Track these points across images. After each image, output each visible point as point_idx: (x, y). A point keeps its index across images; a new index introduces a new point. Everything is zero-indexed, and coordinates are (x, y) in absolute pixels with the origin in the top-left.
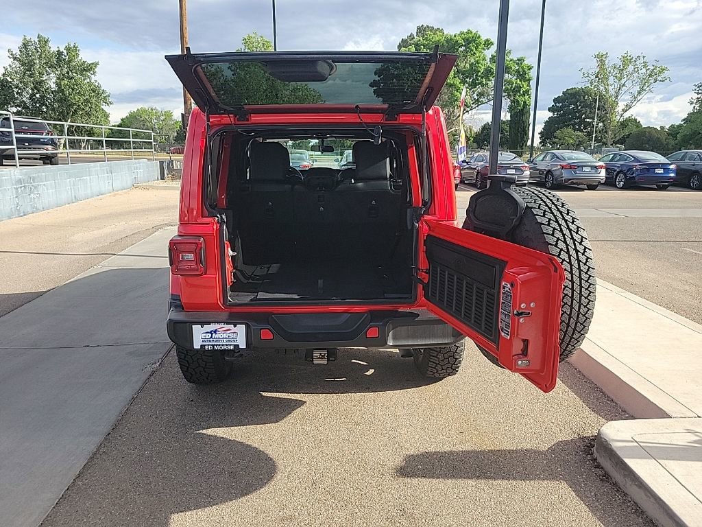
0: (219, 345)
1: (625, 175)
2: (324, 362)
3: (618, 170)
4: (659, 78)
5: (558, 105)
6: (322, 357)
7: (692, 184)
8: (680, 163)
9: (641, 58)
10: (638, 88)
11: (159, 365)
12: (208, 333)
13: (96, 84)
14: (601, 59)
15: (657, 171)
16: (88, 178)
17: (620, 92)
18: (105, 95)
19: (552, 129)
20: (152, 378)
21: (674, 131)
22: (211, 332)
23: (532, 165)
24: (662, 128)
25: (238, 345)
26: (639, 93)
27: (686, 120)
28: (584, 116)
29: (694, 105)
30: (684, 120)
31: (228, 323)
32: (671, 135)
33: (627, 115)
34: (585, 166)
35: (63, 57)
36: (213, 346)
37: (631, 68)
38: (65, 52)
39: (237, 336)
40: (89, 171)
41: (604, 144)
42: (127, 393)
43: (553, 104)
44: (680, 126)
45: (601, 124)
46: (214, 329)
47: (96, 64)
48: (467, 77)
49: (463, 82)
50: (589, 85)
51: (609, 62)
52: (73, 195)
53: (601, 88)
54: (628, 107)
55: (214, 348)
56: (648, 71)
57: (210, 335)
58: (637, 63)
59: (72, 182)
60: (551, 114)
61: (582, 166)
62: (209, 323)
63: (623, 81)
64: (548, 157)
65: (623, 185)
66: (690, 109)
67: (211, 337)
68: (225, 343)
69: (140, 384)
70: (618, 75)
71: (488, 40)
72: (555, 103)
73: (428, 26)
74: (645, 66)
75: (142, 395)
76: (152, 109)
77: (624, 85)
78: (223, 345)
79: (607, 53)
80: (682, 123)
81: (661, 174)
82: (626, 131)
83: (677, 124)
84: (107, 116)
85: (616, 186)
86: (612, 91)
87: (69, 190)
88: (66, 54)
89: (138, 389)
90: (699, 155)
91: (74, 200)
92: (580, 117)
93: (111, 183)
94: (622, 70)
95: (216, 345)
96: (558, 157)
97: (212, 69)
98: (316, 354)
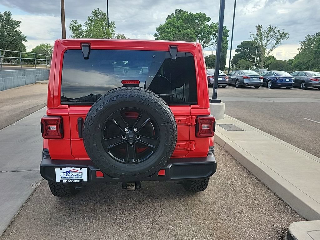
0: (71, 180)
1: (272, 81)
2: (134, 189)
3: (269, 79)
4: (285, 38)
5: (239, 49)
6: (132, 186)
7: (302, 87)
8: (297, 77)
9: (277, 28)
10: (275, 42)
11: (40, 184)
12: (64, 172)
13: (20, 32)
14: (259, 28)
15: (287, 80)
16: (12, 77)
17: (267, 43)
18: (24, 37)
19: (237, 59)
20: (35, 192)
21: (290, 62)
22: (66, 172)
23: (229, 77)
24: (285, 60)
25: (83, 180)
26: (276, 44)
27: (296, 57)
28: (251, 54)
29: (300, 50)
30: (295, 57)
31: (76, 167)
32: (289, 64)
33: (270, 54)
34: (254, 77)
35: (3, 18)
36: (68, 180)
37: (272, 33)
38: (4, 15)
39: (82, 174)
40: (13, 74)
41: (260, 67)
42: (19, 203)
43: (237, 48)
44: (293, 60)
45: (258, 58)
46: (68, 170)
47: (20, 22)
48: (199, 34)
49: (197, 36)
50: (254, 40)
51: (263, 30)
52: (4, 86)
53: (259, 41)
54: (271, 51)
55: (68, 181)
56: (280, 34)
57: (66, 174)
58: (275, 30)
59: (3, 79)
60: (236, 53)
61: (253, 77)
62: (65, 167)
63: (269, 38)
64: (237, 73)
65: (271, 87)
66: (298, 52)
67: (67, 175)
68: (75, 178)
69: (27, 197)
70: (267, 36)
71: (208, 17)
72: (238, 48)
73: (180, 10)
74: (279, 32)
75: (28, 204)
76: (48, 45)
77: (269, 40)
78: (73, 180)
79: (262, 26)
80: (294, 58)
81: (288, 82)
82: (270, 62)
83: (292, 59)
84: (25, 47)
85: (267, 87)
86: (264, 43)
87: (2, 84)
88: (4, 16)
89: (26, 200)
90: (305, 73)
91: (4, 89)
92: (249, 55)
93: (24, 81)
94: (269, 33)
95: (70, 180)
96: (241, 73)
97: (76, 25)
98: (129, 184)
